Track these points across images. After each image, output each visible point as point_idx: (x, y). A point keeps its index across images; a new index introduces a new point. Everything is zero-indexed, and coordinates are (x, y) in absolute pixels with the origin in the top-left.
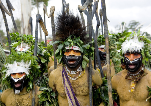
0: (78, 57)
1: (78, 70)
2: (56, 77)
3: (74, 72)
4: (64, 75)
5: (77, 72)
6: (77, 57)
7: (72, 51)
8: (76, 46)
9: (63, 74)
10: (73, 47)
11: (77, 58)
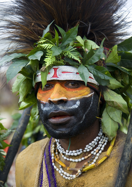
0: (78, 103)
1: (88, 148)
2: (26, 169)
3: (74, 153)
4: (44, 162)
5: (84, 154)
6: (74, 102)
7: (57, 87)
8: (67, 64)
9: (42, 165)
10: (58, 73)
11: (76, 106)
